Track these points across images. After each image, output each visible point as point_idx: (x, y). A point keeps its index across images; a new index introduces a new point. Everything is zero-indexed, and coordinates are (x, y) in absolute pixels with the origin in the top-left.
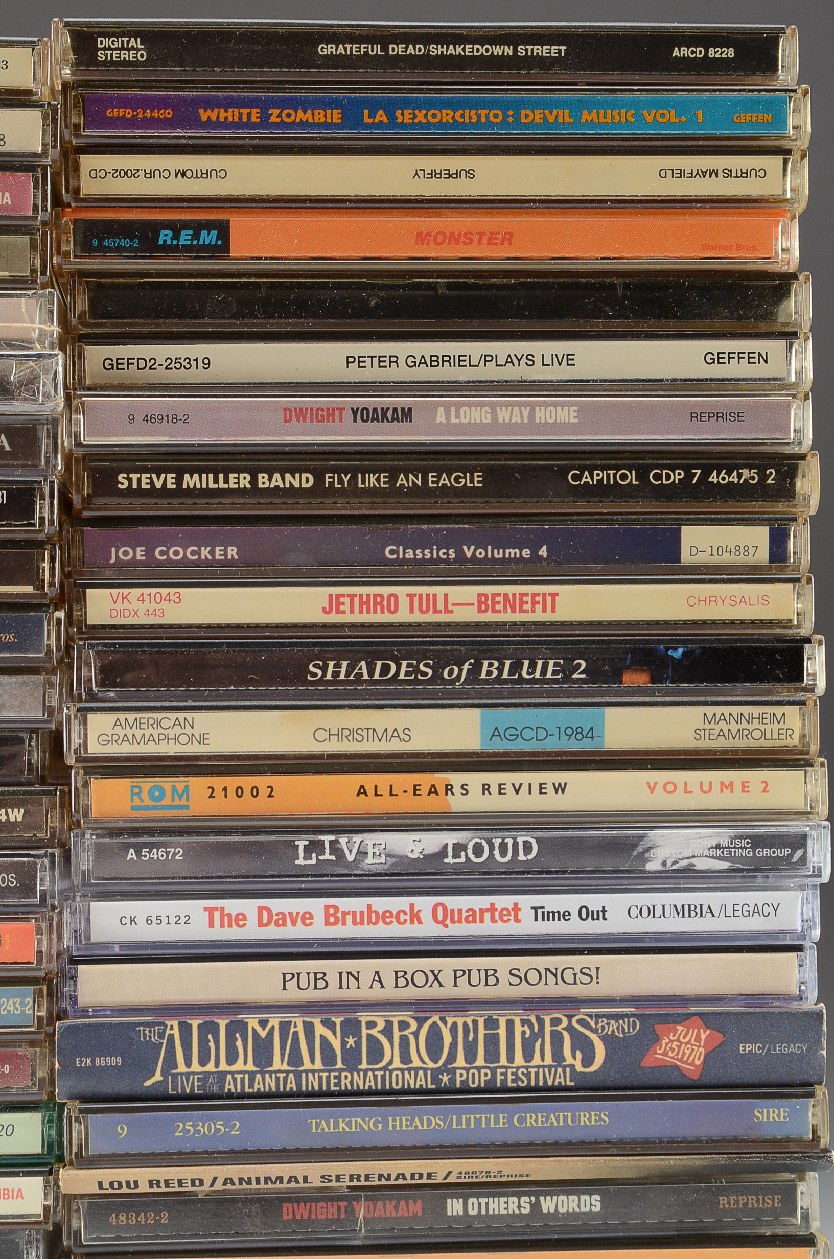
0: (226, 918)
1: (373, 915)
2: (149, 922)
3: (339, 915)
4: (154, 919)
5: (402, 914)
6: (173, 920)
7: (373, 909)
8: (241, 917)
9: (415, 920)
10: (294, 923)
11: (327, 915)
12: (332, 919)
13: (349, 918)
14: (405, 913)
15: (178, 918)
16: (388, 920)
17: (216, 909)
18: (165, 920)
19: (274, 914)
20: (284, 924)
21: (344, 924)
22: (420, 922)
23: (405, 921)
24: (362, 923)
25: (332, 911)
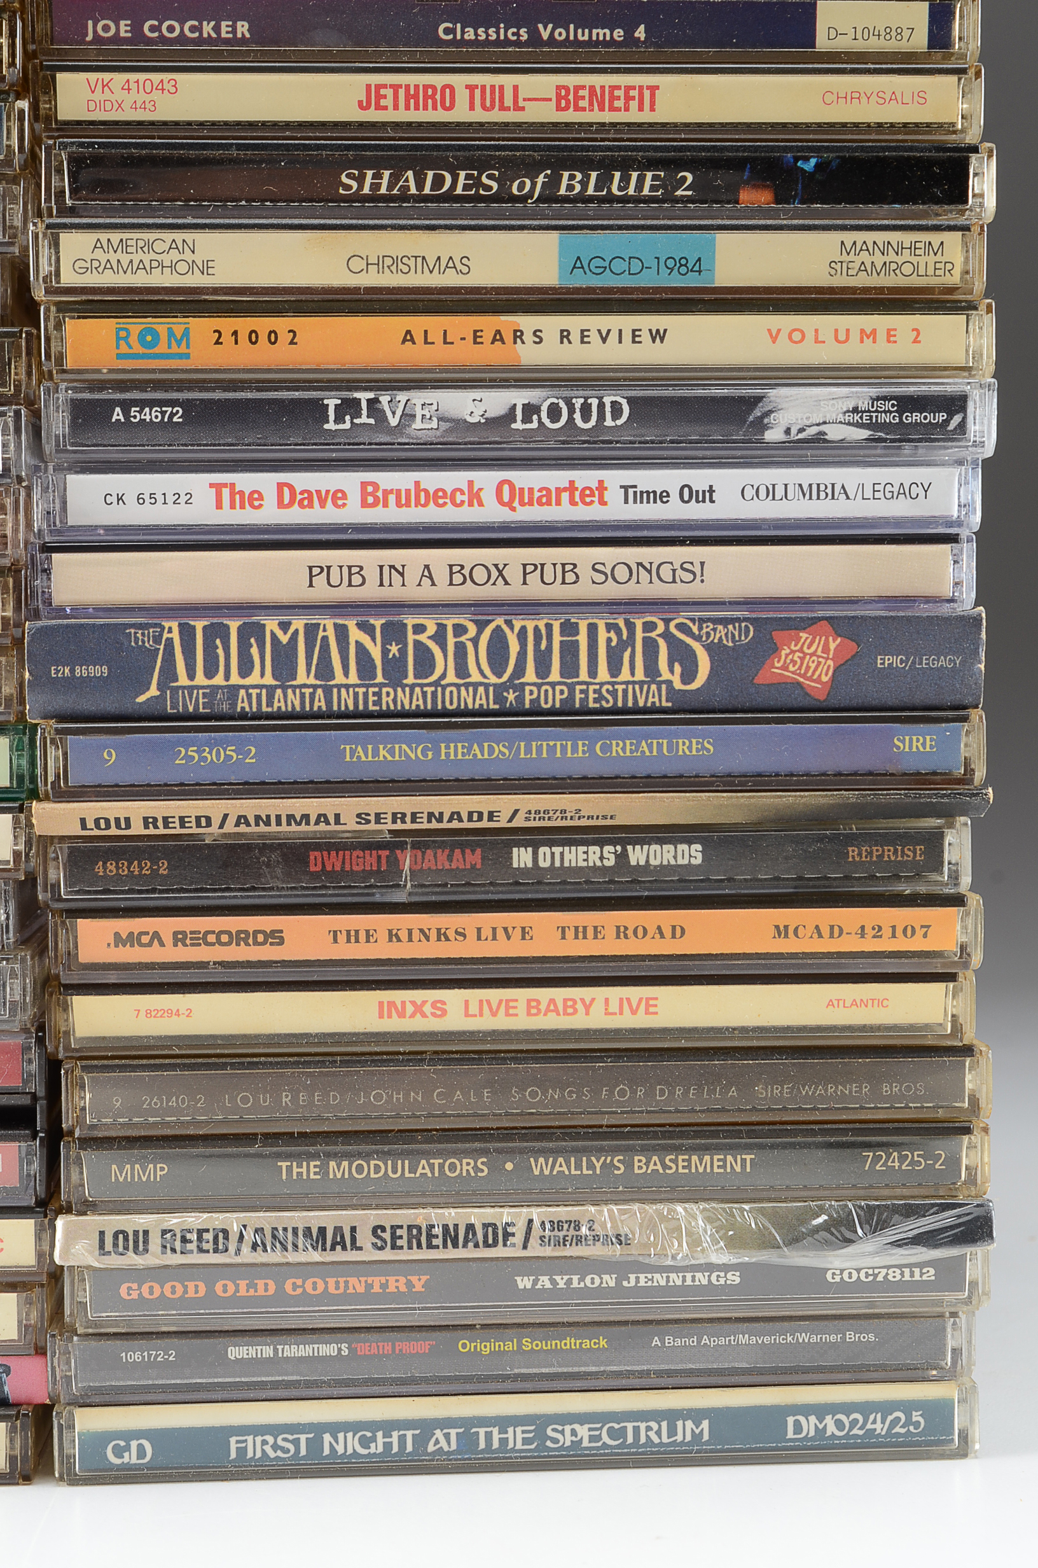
0: (237, 497)
1: (422, 494)
2: (141, 501)
3: (380, 494)
4: (146, 496)
5: (458, 493)
6: (170, 499)
7: (422, 488)
8: (256, 496)
9: (475, 501)
10: (323, 504)
11: (364, 494)
12: (370, 500)
13: (392, 498)
14: (462, 493)
15: (177, 496)
16: (441, 501)
17: (225, 485)
18: (160, 499)
19: (298, 493)
20: (310, 505)
21: (385, 505)
22: (481, 504)
23: (463, 502)
24: (408, 505)
25: (370, 489)
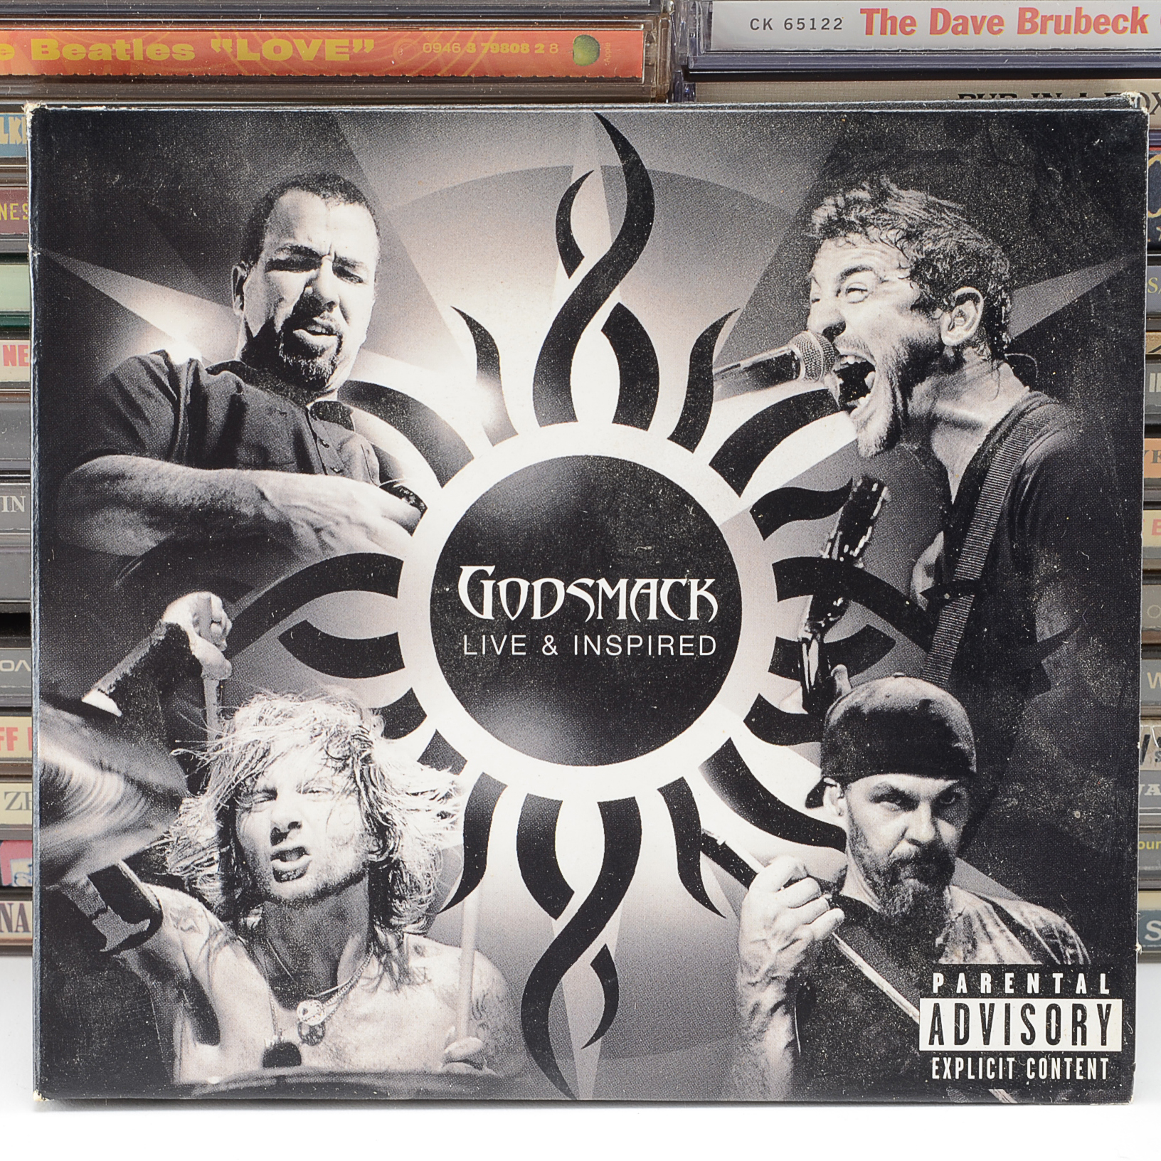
0: (889, 22)
1: (1083, 20)
2: (788, 26)
3: (1038, 20)
4: (794, 22)
5: (1121, 20)
6: (819, 24)
7: (1083, 14)
8: (908, 21)
9: (1138, 27)
10: (977, 30)
11: (1022, 20)
12: (1028, 26)
13: (1051, 25)
14: (1126, 19)
15: (826, 21)
16: (1102, 28)
17: (877, 11)
18: (808, 24)
19: (952, 18)
20: (965, 31)
21: (1043, 31)
22: (1144, 31)
23: (1125, 28)
24: (1067, 31)
25: (1028, 15)
